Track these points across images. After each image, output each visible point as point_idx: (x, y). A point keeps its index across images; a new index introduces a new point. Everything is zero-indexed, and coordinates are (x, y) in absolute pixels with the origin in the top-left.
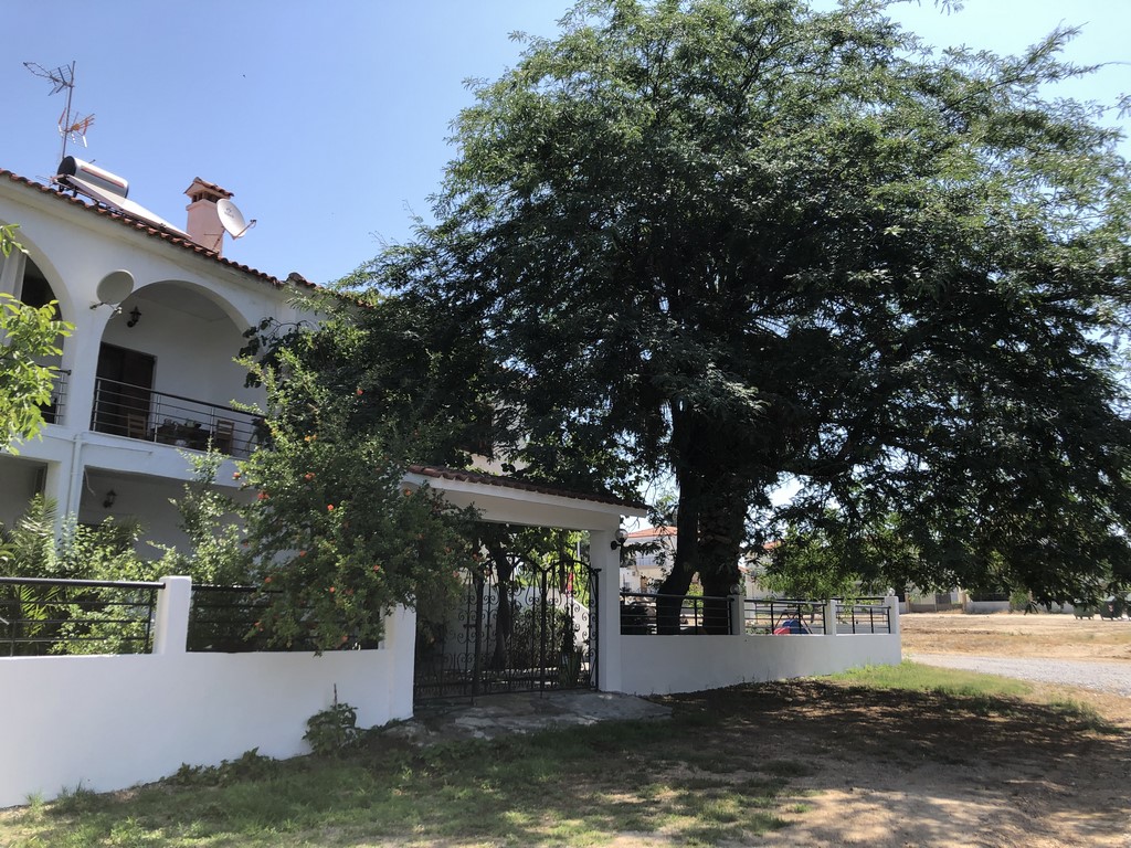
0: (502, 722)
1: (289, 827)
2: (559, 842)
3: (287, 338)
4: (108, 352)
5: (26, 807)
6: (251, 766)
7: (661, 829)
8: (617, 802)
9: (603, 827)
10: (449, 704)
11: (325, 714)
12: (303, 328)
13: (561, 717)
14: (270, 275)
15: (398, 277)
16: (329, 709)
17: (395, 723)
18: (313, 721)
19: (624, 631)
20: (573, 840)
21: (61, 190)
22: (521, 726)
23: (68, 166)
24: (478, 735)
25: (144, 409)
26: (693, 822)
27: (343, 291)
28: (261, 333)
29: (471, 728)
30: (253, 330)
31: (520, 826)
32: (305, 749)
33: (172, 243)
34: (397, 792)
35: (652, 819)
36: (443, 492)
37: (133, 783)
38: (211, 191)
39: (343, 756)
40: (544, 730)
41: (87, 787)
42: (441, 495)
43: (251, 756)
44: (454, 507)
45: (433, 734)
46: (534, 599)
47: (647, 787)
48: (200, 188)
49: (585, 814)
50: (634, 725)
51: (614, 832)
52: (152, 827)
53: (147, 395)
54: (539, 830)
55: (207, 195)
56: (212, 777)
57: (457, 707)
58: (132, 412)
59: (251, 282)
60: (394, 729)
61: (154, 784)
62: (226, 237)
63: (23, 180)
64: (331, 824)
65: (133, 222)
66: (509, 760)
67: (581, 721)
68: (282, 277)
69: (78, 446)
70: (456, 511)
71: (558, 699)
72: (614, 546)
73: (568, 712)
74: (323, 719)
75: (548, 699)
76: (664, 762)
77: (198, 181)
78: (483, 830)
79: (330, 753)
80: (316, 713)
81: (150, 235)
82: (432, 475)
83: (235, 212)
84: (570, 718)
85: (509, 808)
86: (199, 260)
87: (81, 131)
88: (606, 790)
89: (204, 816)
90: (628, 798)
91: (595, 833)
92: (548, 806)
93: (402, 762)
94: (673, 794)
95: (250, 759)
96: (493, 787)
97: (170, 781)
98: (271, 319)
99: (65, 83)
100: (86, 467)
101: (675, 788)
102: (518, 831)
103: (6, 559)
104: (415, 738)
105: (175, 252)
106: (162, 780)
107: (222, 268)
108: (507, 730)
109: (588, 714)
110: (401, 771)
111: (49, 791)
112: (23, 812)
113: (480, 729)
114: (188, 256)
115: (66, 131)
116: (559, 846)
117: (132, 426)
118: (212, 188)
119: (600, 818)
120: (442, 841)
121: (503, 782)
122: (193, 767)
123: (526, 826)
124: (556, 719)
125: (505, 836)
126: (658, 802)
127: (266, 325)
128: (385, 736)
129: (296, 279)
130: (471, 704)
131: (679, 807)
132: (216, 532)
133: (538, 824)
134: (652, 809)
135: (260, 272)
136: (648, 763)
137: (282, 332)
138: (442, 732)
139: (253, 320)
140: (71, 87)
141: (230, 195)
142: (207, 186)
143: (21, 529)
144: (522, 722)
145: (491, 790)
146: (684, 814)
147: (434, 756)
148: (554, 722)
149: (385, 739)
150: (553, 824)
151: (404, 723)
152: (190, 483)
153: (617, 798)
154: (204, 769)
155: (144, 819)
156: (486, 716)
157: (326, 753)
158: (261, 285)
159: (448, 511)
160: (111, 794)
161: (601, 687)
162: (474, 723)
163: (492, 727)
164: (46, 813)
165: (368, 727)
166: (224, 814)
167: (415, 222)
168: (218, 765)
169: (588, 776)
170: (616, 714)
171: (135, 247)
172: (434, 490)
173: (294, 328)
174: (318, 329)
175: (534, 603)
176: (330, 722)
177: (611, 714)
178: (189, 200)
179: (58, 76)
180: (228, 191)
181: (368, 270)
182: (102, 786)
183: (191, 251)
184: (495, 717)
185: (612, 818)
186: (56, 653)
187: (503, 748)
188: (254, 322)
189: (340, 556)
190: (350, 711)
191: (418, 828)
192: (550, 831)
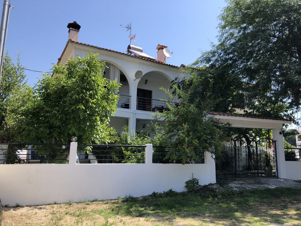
0: (243, 186)
1: (174, 210)
2: (249, 224)
3: (182, 82)
4: (139, 90)
5: (117, 199)
6: (171, 194)
7: (286, 224)
8: (274, 213)
9: (266, 221)
10: (228, 180)
11: (190, 181)
12: (186, 78)
13: (263, 185)
14: (176, 66)
15: (208, 60)
16: (191, 180)
17: (211, 184)
18: (187, 183)
19: (286, 160)
20: (253, 224)
21: (128, 53)
22: (249, 187)
23: (129, 47)
24: (235, 189)
25: (150, 104)
26: (298, 222)
27: (193, 67)
28: (175, 81)
29: (233, 187)
30: (173, 81)
31: (238, 217)
32: (185, 190)
33: (151, 61)
34: (206, 204)
35: (284, 220)
36: (220, 119)
37: (142, 196)
38: (162, 47)
39: (195, 192)
40: (256, 189)
41: (131, 196)
42: (219, 120)
43: (171, 191)
44: (223, 123)
45: (222, 188)
46: (260, 150)
47: (286, 209)
48: (159, 47)
49: (261, 216)
50: (289, 189)
51: (269, 223)
52: (142, 207)
53: (151, 100)
54: (244, 219)
55: (161, 48)
56: (161, 195)
57: (230, 181)
58: (148, 105)
59: (171, 68)
60: (210, 186)
61: (147, 196)
62: (166, 58)
63: (117, 52)
64: (185, 211)
65: (142, 58)
66: (243, 197)
67: (270, 187)
68: (179, 66)
69: (134, 114)
70: (223, 124)
71: (263, 180)
72: (280, 133)
73: (266, 184)
74: (190, 182)
75: (260, 179)
76: (296, 202)
77: (159, 45)
78: (226, 217)
79: (191, 191)
80: (188, 180)
81: (146, 60)
82: (215, 114)
83: (168, 51)
84: (266, 186)
85: (237, 211)
86: (158, 65)
87: (134, 38)
88: (271, 209)
89: (155, 205)
90: (279, 212)
91: (262, 223)
92: (249, 212)
93: (210, 195)
94: (295, 212)
95: (170, 192)
96: (235, 205)
97: (150, 196)
98: (177, 77)
99: (129, 28)
100: (136, 119)
101: (296, 211)
102: (237, 219)
103: (118, 141)
104: (216, 189)
105: (152, 64)
106: (149, 195)
107: (164, 66)
108: (244, 188)
109: (273, 185)
110: (209, 198)
111: (123, 196)
112: (117, 200)
113: (236, 187)
114: (155, 64)
115: (131, 39)
116: (248, 225)
117: (148, 108)
118: (162, 46)
119: (266, 218)
120: (212, 219)
121: (238, 204)
122: (156, 193)
123: (240, 218)
124: (261, 186)
125: (232, 220)
126: (288, 215)
127: (176, 79)
128: (208, 188)
129: (183, 66)
130: (235, 180)
131: (296, 217)
132: (159, 133)
133: (244, 218)
134: (285, 217)
135: (174, 65)
136: (290, 202)
137: (181, 80)
138: (224, 187)
139: (173, 78)
140: (131, 28)
141: (167, 47)
142: (161, 46)
143: (122, 134)
144: (250, 186)
145: (234, 206)
146: (297, 219)
147: (220, 194)
148: (260, 187)
149: (207, 189)
150: (249, 218)
151: (213, 184)
152: (152, 120)
153: (274, 212)
154: (159, 193)
155: (141, 205)
156: (239, 184)
157: (191, 192)
158: (174, 69)
159: (220, 125)
160: (137, 198)
161: (279, 177)
162: (235, 186)
163: (240, 187)
164: (122, 201)
165: (203, 185)
166: (159, 205)
167: (211, 44)
168: (162, 193)
169: (267, 204)
170: (284, 186)
171: (143, 64)
172: (216, 119)
173: (183, 79)
174: (189, 78)
175: (260, 151)
176: (192, 183)
177: (281, 185)
178: (157, 50)
179: (128, 26)
180: (166, 46)
181: (199, 60)
182: (135, 196)
183: (156, 63)
184: (242, 184)
185: (270, 218)
186: (123, 163)
187: (241, 194)
188: (173, 79)
189: (186, 138)
190: (197, 180)
191: (207, 215)
192: (247, 220)
